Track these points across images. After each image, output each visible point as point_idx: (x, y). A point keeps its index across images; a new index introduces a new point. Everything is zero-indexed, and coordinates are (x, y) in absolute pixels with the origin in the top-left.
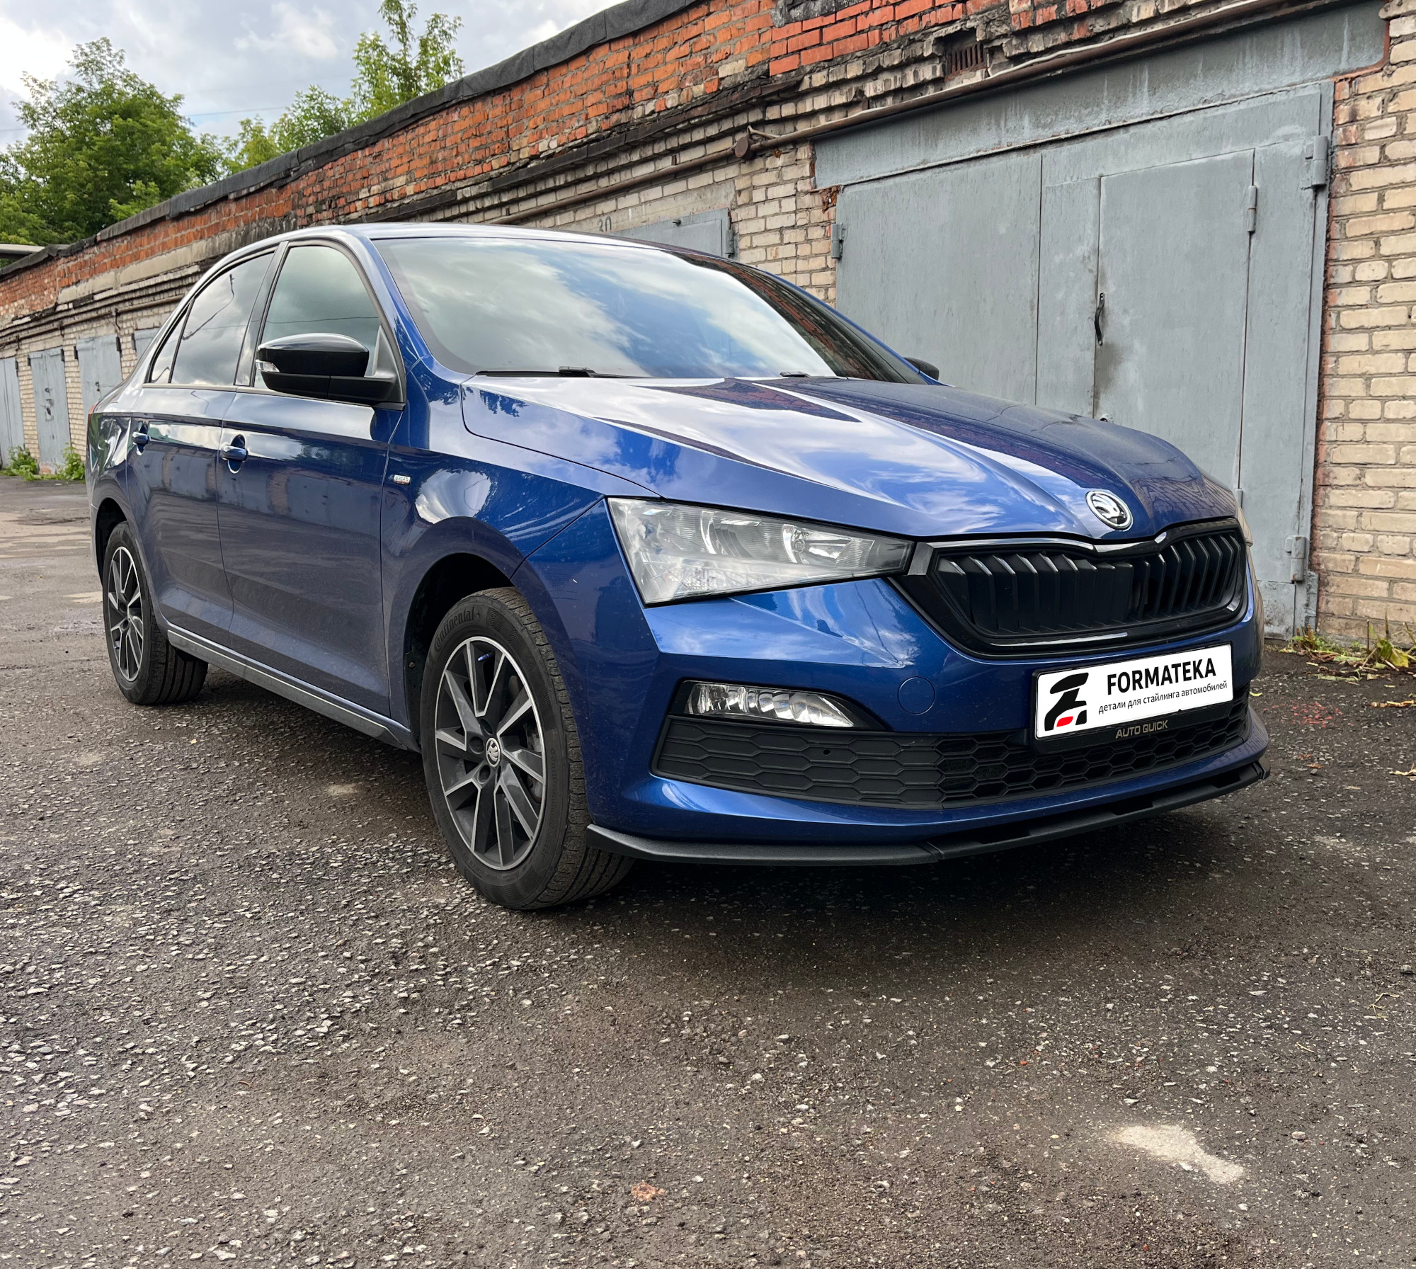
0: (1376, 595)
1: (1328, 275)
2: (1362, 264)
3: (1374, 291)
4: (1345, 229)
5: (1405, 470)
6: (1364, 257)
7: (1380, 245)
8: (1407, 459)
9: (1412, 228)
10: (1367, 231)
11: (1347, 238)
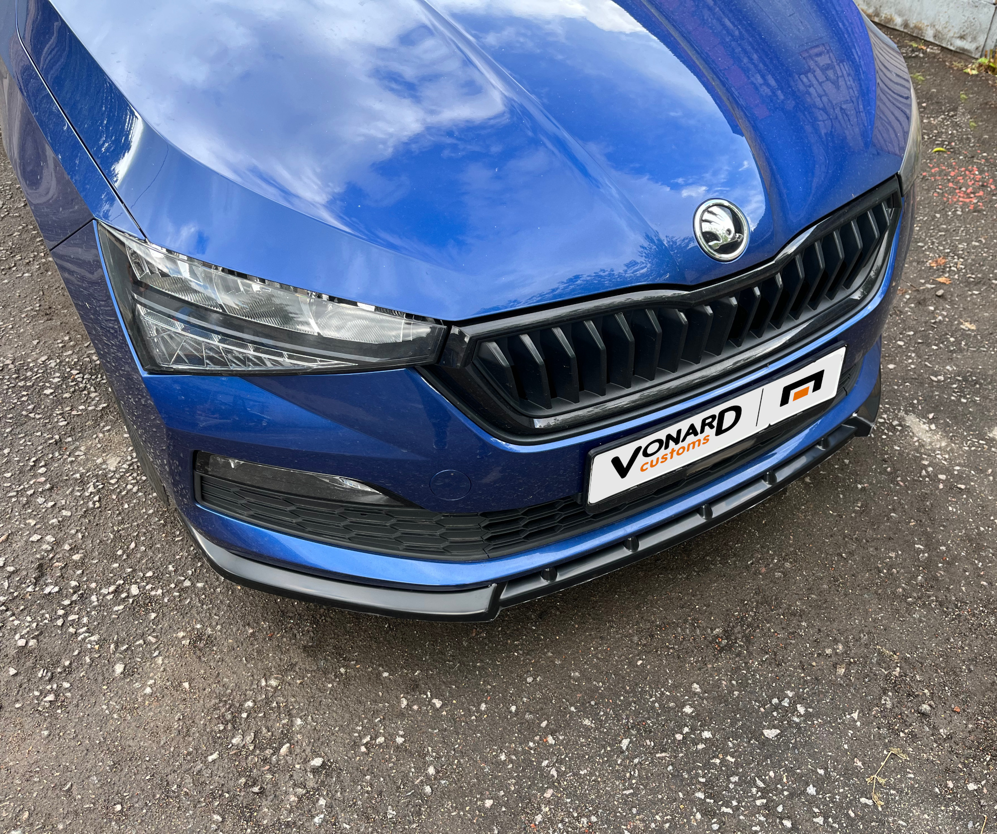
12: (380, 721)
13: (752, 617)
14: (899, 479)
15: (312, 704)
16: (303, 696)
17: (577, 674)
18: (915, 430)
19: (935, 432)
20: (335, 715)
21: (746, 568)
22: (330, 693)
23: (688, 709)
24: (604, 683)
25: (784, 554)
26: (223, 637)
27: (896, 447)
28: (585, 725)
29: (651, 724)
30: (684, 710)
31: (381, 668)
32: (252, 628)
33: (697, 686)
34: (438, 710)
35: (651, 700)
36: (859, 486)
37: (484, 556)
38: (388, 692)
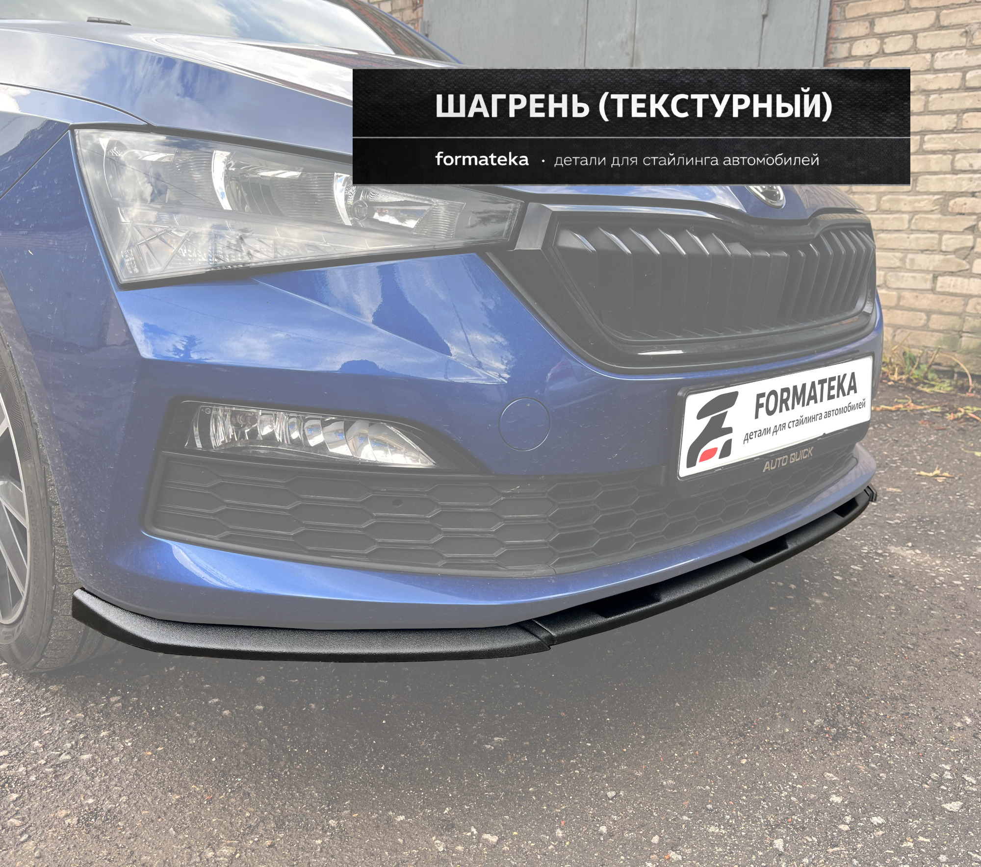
1: (829, 51)
2: (858, 42)
3: (867, 64)
4: (844, 11)
5: (884, 216)
6: (860, 35)
7: (874, 25)
8: (886, 206)
9: (902, 10)
10: (865, 13)
11: (846, 19)
13: (850, 706)
14: (917, 587)
17: (670, 781)
18: (903, 554)
19: (923, 554)
21: (811, 665)
22: (321, 851)
23: (836, 799)
24: (711, 786)
25: (844, 651)
26: (132, 810)
27: (895, 567)
28: (713, 833)
29: (800, 820)
30: (831, 800)
31: (391, 813)
32: (178, 794)
33: (831, 775)
34: (495, 846)
35: (783, 795)
36: (881, 595)
37: (550, 571)
38: (412, 838)
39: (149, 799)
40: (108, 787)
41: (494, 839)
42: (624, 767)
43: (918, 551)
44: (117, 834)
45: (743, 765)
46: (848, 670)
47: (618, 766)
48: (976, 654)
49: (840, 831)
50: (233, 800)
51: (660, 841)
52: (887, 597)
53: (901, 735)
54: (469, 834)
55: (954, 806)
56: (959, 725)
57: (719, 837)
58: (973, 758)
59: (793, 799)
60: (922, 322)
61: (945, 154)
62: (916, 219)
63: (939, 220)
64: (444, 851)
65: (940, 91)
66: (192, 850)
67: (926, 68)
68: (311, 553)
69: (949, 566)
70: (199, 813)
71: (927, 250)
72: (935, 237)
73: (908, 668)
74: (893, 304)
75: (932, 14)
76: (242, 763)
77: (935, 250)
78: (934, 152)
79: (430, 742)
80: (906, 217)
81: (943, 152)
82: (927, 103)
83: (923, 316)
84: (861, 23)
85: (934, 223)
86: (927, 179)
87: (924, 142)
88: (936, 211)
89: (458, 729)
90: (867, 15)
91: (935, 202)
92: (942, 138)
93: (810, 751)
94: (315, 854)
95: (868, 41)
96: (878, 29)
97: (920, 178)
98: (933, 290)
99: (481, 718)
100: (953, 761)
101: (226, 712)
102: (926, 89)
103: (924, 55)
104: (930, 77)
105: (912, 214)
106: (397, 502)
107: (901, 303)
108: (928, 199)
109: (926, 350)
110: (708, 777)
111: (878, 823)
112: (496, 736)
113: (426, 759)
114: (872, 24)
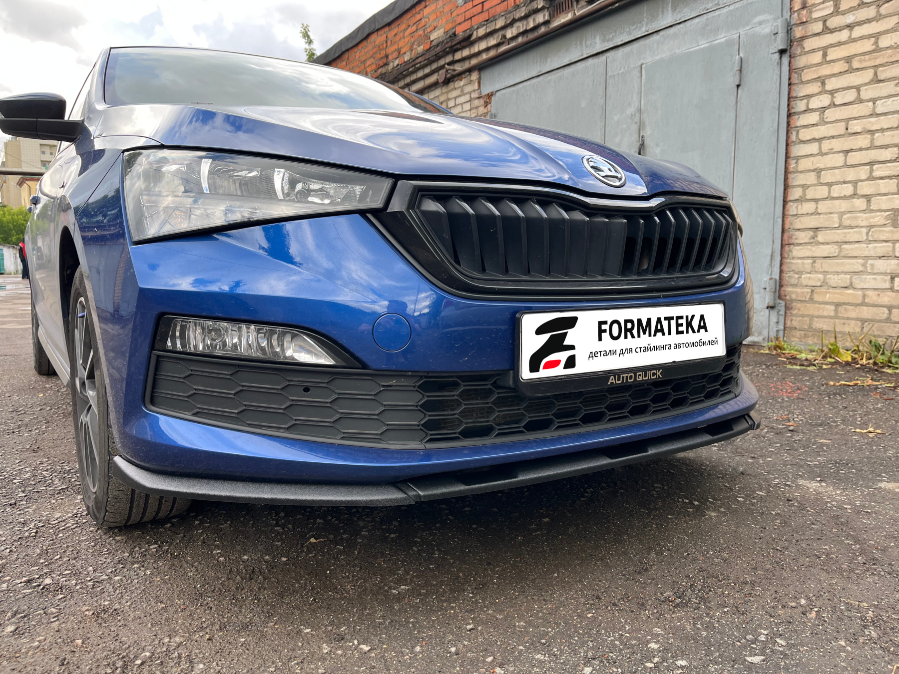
0: (826, 315)
1: (790, 107)
2: (813, 98)
3: (822, 114)
4: (801, 76)
5: (845, 231)
6: (814, 93)
7: (825, 84)
8: (847, 223)
9: (846, 71)
10: (816, 76)
11: (802, 82)
12: (297, 664)
13: (702, 585)
14: (808, 508)
15: (218, 654)
16: (210, 649)
17: (522, 623)
18: (809, 486)
19: (827, 486)
20: (244, 661)
21: (683, 557)
22: (242, 645)
23: (653, 646)
24: (553, 629)
25: (718, 549)
26: (130, 611)
27: (797, 494)
28: (538, 659)
29: (614, 657)
30: (649, 646)
31: (302, 627)
32: (164, 604)
33: (658, 630)
34: (365, 653)
35: (609, 639)
36: (773, 512)
37: (421, 446)
38: (309, 644)
39: (144, 606)
40: (122, 596)
41: (366, 648)
42: (490, 612)
43: (824, 484)
44: (113, 624)
45: (588, 617)
46: (714, 561)
47: (486, 611)
48: (837, 557)
49: (645, 667)
50: (199, 611)
51: (493, 661)
52: (776, 514)
53: (736, 607)
54: (351, 644)
55: (757, 659)
56: (793, 604)
57: (541, 662)
58: (793, 627)
59: (617, 642)
60: (885, 316)
61: (891, 179)
62: (873, 232)
63: (892, 232)
64: (327, 653)
65: (882, 130)
66: (157, 637)
67: (869, 113)
68: (250, 425)
69: (846, 495)
70: (173, 616)
71: (884, 257)
72: (889, 246)
73: (769, 563)
74: (859, 301)
75: (872, 71)
76: (217, 589)
77: (891, 256)
78: (882, 178)
79: (354, 586)
80: (864, 230)
81: (890, 177)
82: (872, 141)
83: (886, 310)
84: (814, 83)
85: (887, 235)
86: (878, 200)
87: (873, 170)
88: (889, 225)
89: (378, 579)
90: (819, 77)
91: (887, 218)
92: (887, 167)
93: (650, 613)
94: (237, 647)
95: (821, 97)
96: (829, 87)
97: (872, 199)
98: (892, 289)
99: (398, 574)
100: (773, 628)
101: (222, 559)
102: (871, 129)
103: (867, 103)
104: (873, 120)
105: (868, 228)
106: (307, 390)
107: (866, 301)
108: (882, 216)
109: (890, 339)
110: (555, 623)
111: (681, 665)
112: (403, 585)
113: (346, 597)
114: (823, 84)
